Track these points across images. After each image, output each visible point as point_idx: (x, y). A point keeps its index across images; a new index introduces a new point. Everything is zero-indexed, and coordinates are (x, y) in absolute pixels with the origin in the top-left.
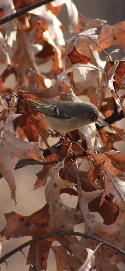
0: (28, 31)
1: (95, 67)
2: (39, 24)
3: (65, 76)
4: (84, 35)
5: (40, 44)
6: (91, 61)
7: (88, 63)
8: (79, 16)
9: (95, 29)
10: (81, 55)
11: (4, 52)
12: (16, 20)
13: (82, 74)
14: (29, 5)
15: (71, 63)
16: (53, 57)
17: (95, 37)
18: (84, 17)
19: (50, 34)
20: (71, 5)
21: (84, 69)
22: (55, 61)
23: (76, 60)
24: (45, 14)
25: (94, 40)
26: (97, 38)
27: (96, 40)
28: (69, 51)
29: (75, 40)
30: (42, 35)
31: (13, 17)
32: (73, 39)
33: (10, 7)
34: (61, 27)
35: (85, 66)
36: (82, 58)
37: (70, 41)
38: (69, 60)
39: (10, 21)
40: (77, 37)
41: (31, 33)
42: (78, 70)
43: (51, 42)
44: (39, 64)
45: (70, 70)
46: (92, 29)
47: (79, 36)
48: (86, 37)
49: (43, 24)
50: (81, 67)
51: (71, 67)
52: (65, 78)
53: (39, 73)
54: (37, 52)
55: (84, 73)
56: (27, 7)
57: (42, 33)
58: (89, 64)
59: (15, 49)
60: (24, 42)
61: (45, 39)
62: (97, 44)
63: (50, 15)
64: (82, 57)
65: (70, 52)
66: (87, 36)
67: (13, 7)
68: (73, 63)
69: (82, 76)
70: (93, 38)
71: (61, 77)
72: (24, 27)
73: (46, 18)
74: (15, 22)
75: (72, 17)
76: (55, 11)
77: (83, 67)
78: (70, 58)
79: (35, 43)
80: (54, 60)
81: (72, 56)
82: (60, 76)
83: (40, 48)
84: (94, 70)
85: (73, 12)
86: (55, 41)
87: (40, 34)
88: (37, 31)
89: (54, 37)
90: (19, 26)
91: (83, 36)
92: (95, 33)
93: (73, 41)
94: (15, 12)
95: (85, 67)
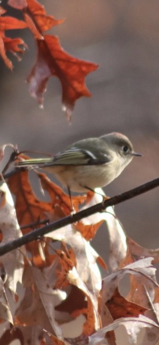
0: (42, 266)
1: (151, 321)
2: (62, 256)
3: (102, 337)
4: (132, 268)
5: (63, 290)
6: (146, 312)
7: (140, 315)
8: (128, 241)
9: (152, 259)
10: (129, 302)
11: (4, 304)
12: (23, 248)
13: (129, 333)
14: (44, 223)
15: (111, 316)
16: (85, 310)
17: (151, 272)
18: (136, 244)
19: (80, 273)
20: (115, 224)
21: (133, 325)
22: (89, 317)
23: (119, 311)
24: (71, 239)
25: (150, 277)
26: (154, 274)
27: (152, 276)
28: (108, 295)
29: (118, 276)
30: (66, 275)
31: (17, 244)
32: (114, 276)
33: (12, 226)
34: (98, 261)
35: (135, 321)
36: (129, 309)
37: (110, 279)
38: (108, 311)
39: (13, 251)
40: (121, 273)
41: (47, 270)
42: (123, 327)
43: (82, 286)
44: (60, 322)
45: (109, 328)
46: (146, 259)
47: (123, 270)
48: (135, 271)
49: (68, 257)
50: (128, 322)
51: (111, 322)
52: (102, 341)
53: (60, 338)
54: (58, 303)
55: (133, 332)
56: (42, 226)
57: (67, 272)
58: (142, 317)
59: (21, 298)
60: (35, 287)
61: (70, 282)
62: (155, 284)
63: (80, 240)
64: (130, 306)
65: (109, 298)
66: (137, 270)
67: (18, 227)
68: (116, 317)
69: (131, 336)
70: (147, 274)
71: (95, 339)
72: (36, 260)
73: (72, 246)
74: (21, 252)
75: (116, 245)
76: (87, 233)
77: (131, 322)
78: (109, 308)
79: (55, 288)
80: (86, 315)
81: (112, 306)
82: (94, 337)
83: (63, 295)
84: (150, 326)
85: (118, 235)
86: (88, 283)
87: (62, 273)
88: (59, 267)
89: (86, 278)
90: (27, 258)
91: (131, 270)
92: (150, 265)
93: (115, 278)
94: (21, 235)
95: (135, 323)
